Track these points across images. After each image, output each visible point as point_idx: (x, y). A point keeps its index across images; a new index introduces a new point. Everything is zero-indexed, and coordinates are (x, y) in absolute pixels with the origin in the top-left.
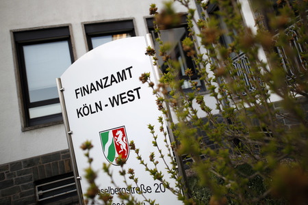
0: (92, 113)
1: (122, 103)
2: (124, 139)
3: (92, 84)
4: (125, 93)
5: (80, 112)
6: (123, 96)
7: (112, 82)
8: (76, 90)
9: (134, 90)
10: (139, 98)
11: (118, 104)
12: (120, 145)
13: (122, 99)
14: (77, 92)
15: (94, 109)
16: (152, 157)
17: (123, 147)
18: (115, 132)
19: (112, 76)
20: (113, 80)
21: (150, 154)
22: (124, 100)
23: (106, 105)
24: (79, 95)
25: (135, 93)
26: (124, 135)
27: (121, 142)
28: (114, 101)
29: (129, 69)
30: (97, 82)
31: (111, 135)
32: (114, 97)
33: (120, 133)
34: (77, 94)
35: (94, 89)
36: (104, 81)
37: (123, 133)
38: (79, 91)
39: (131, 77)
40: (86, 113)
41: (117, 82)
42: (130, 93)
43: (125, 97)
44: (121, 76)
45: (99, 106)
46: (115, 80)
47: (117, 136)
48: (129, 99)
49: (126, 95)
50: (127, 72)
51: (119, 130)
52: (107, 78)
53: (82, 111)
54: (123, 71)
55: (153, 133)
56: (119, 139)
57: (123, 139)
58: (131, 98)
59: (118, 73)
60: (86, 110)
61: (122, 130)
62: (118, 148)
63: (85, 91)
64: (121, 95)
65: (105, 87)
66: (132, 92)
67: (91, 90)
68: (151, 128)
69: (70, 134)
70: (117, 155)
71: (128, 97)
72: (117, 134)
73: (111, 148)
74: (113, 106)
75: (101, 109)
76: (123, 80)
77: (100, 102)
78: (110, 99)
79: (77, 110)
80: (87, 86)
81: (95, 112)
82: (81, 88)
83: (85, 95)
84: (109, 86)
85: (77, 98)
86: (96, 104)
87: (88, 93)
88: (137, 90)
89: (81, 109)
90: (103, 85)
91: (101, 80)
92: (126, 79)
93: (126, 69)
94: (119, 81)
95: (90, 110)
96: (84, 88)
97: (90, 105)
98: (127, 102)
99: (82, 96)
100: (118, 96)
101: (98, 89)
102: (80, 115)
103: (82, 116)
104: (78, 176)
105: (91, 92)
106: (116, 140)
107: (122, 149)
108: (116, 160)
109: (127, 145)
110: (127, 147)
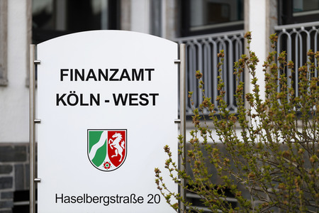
0: (82, 104)
1: (131, 104)
2: (123, 143)
3: (91, 71)
4: (137, 95)
5: (61, 99)
6: (133, 97)
7: (122, 77)
8: (62, 70)
9: (150, 95)
10: (154, 104)
11: (124, 104)
12: (115, 149)
13: (131, 99)
14: (64, 72)
15: (86, 100)
17: (119, 151)
18: (111, 134)
19: (125, 71)
20: (125, 75)
22: (133, 102)
23: (107, 101)
24: (67, 78)
25: (150, 99)
26: (124, 139)
27: (117, 146)
28: (119, 99)
29: (150, 70)
30: (100, 71)
32: (120, 95)
33: (119, 136)
34: (62, 75)
35: (94, 77)
36: (110, 74)
37: (123, 137)
38: (69, 73)
39: (150, 79)
40: (73, 102)
41: (129, 80)
42: (144, 97)
43: (136, 99)
44: (138, 75)
45: (95, 100)
46: (128, 77)
47: (114, 139)
48: (141, 103)
49: (138, 97)
50: (146, 73)
51: (118, 132)
52: (117, 71)
53: (65, 99)
54: (141, 71)
56: (116, 143)
57: (120, 143)
58: (144, 102)
59: (134, 71)
60: (73, 100)
61: (123, 133)
62: (112, 152)
63: (77, 75)
64: (131, 95)
65: (111, 79)
66: (147, 96)
67: (89, 77)
69: (36, 122)
70: (107, 159)
71: (139, 100)
72: (113, 136)
74: (117, 103)
75: (98, 103)
76: (138, 79)
77: (98, 95)
78: (114, 95)
79: (58, 95)
80: (83, 70)
81: (87, 105)
82: (72, 70)
83: (76, 80)
84: (117, 80)
85: (62, 80)
86: (92, 96)
87: (83, 79)
88: (154, 95)
89: (64, 95)
90: (109, 77)
91: (107, 70)
92: (142, 80)
93: (146, 70)
94: (133, 80)
95: (80, 100)
96: (77, 71)
97: (81, 95)
98: (137, 104)
99: (72, 80)
100: (127, 95)
101: (100, 80)
102: (60, 102)
103: (65, 104)
104: (36, 177)
105: (87, 80)
106: (111, 143)
107: (117, 153)
108: (104, 165)
109: (124, 150)
110: (123, 153)
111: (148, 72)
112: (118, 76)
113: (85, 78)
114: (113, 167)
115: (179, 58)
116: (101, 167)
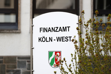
0: (47, 41)
1: (62, 41)
2: (60, 57)
3: (49, 28)
4: (64, 37)
5: (40, 39)
7: (59, 30)
8: (40, 28)
9: (69, 37)
10: (70, 41)
11: (60, 41)
13: (62, 39)
14: (41, 29)
15: (48, 40)
16: (70, 65)
18: (56, 53)
20: (60, 29)
21: (69, 64)
22: (63, 40)
23: (55, 40)
24: (42, 31)
25: (69, 38)
28: (59, 39)
29: (69, 27)
30: (52, 28)
31: (54, 54)
32: (59, 37)
35: (50, 30)
36: (56, 29)
37: (60, 54)
38: (42, 29)
39: (69, 31)
40: (44, 40)
41: (62, 31)
42: (67, 38)
44: (65, 29)
45: (51, 39)
46: (61, 30)
48: (66, 40)
49: (65, 38)
50: (67, 28)
51: (58, 52)
52: (58, 28)
53: (41, 39)
54: (66, 27)
55: (72, 57)
58: (67, 40)
59: (63, 27)
60: (44, 39)
63: (45, 30)
66: (68, 38)
67: (49, 31)
68: (72, 55)
69: (32, 48)
70: (55, 63)
71: (65, 39)
72: (57, 54)
73: (52, 60)
74: (58, 41)
76: (65, 31)
77: (52, 37)
78: (57, 37)
79: (39, 38)
80: (47, 28)
81: (48, 41)
82: (43, 28)
83: (45, 32)
84: (58, 31)
85: (40, 32)
86: (50, 38)
87: (47, 32)
89: (41, 38)
90: (55, 30)
91: (54, 28)
92: (66, 31)
93: (67, 27)
94: (63, 31)
96: (45, 28)
97: (46, 38)
98: (64, 41)
100: (61, 37)
101: (52, 32)
102: (40, 40)
103: (41, 41)
104: (33, 70)
105: (48, 32)
106: (56, 56)
107: (58, 61)
108: (54, 65)
111: (68, 28)
115: (78, 22)
116: (53, 66)
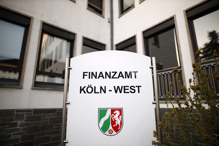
0: (95, 92)
1: (125, 92)
2: (120, 117)
3: (101, 73)
4: (128, 87)
5: (83, 89)
6: (126, 88)
7: (119, 76)
8: (84, 73)
9: (136, 86)
10: (139, 92)
11: (121, 92)
12: (115, 121)
13: (125, 89)
14: (85, 74)
15: (98, 90)
17: (118, 122)
18: (113, 111)
19: (121, 73)
20: (121, 75)
23: (110, 91)
24: (87, 77)
25: (136, 89)
26: (121, 114)
27: (117, 119)
28: (117, 90)
29: (135, 72)
30: (106, 73)
31: (109, 112)
32: (118, 87)
33: (118, 112)
34: (84, 75)
35: (103, 76)
36: (112, 74)
38: (88, 74)
39: (135, 78)
41: (123, 78)
42: (132, 88)
43: (128, 89)
44: (128, 75)
45: (103, 90)
46: (122, 76)
47: (115, 114)
48: (131, 91)
49: (129, 88)
50: (133, 74)
51: (117, 110)
52: (116, 73)
53: (85, 89)
54: (130, 73)
56: (116, 117)
57: (119, 117)
58: (133, 91)
59: (126, 73)
60: (90, 90)
61: (120, 110)
62: (113, 122)
63: (93, 75)
64: (124, 87)
65: (113, 78)
66: (134, 87)
67: (99, 76)
70: (111, 128)
71: (130, 90)
72: (114, 113)
74: (116, 92)
75: (105, 92)
76: (128, 78)
77: (105, 87)
78: (114, 87)
79: (81, 87)
80: (96, 73)
81: (98, 93)
82: (90, 73)
83: (92, 78)
84: (116, 78)
85: (84, 78)
86: (101, 87)
87: (96, 77)
88: (139, 87)
89: (85, 87)
90: (111, 76)
91: (110, 72)
92: (131, 78)
93: (133, 72)
94: (126, 78)
95: (94, 90)
96: (92, 73)
97: (95, 87)
98: (128, 93)
99: (89, 78)
100: (122, 87)
101: (106, 78)
102: (82, 91)
103: (85, 93)
105: (98, 78)
106: (113, 117)
107: (117, 124)
108: (109, 131)
109: (121, 121)
110: (121, 123)
112: (117, 76)
113: (98, 77)
114: (114, 133)
115: (152, 65)
116: (107, 133)
